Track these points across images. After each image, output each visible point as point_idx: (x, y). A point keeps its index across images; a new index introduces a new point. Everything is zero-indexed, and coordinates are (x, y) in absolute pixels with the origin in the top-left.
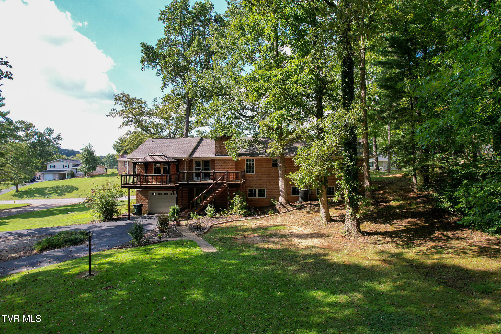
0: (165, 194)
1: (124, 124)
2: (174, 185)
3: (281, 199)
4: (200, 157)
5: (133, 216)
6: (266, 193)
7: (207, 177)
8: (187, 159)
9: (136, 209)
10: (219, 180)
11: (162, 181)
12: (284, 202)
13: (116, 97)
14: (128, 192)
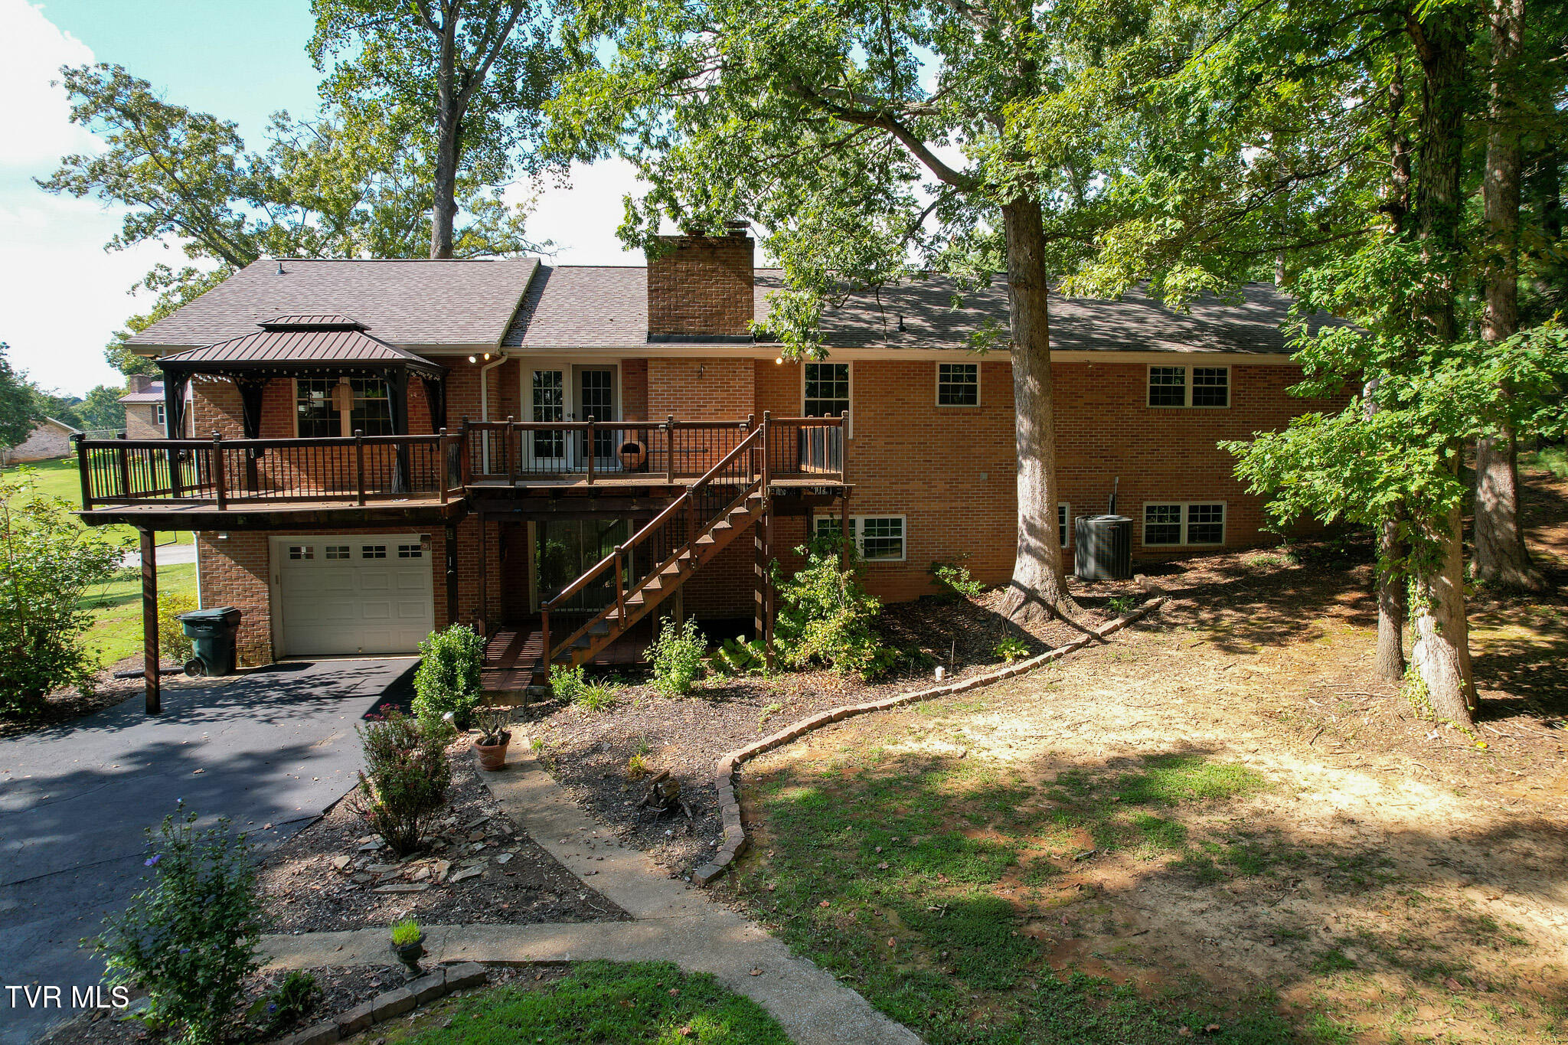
0: (368, 553)
1: (134, 231)
2: (436, 502)
3: (1028, 571)
4: (565, 345)
5: (183, 678)
6: (904, 537)
7: (598, 453)
8: (493, 358)
9: (202, 639)
10: (718, 473)
11: (361, 476)
12: (1048, 584)
13: (77, 79)
14: (138, 544)
